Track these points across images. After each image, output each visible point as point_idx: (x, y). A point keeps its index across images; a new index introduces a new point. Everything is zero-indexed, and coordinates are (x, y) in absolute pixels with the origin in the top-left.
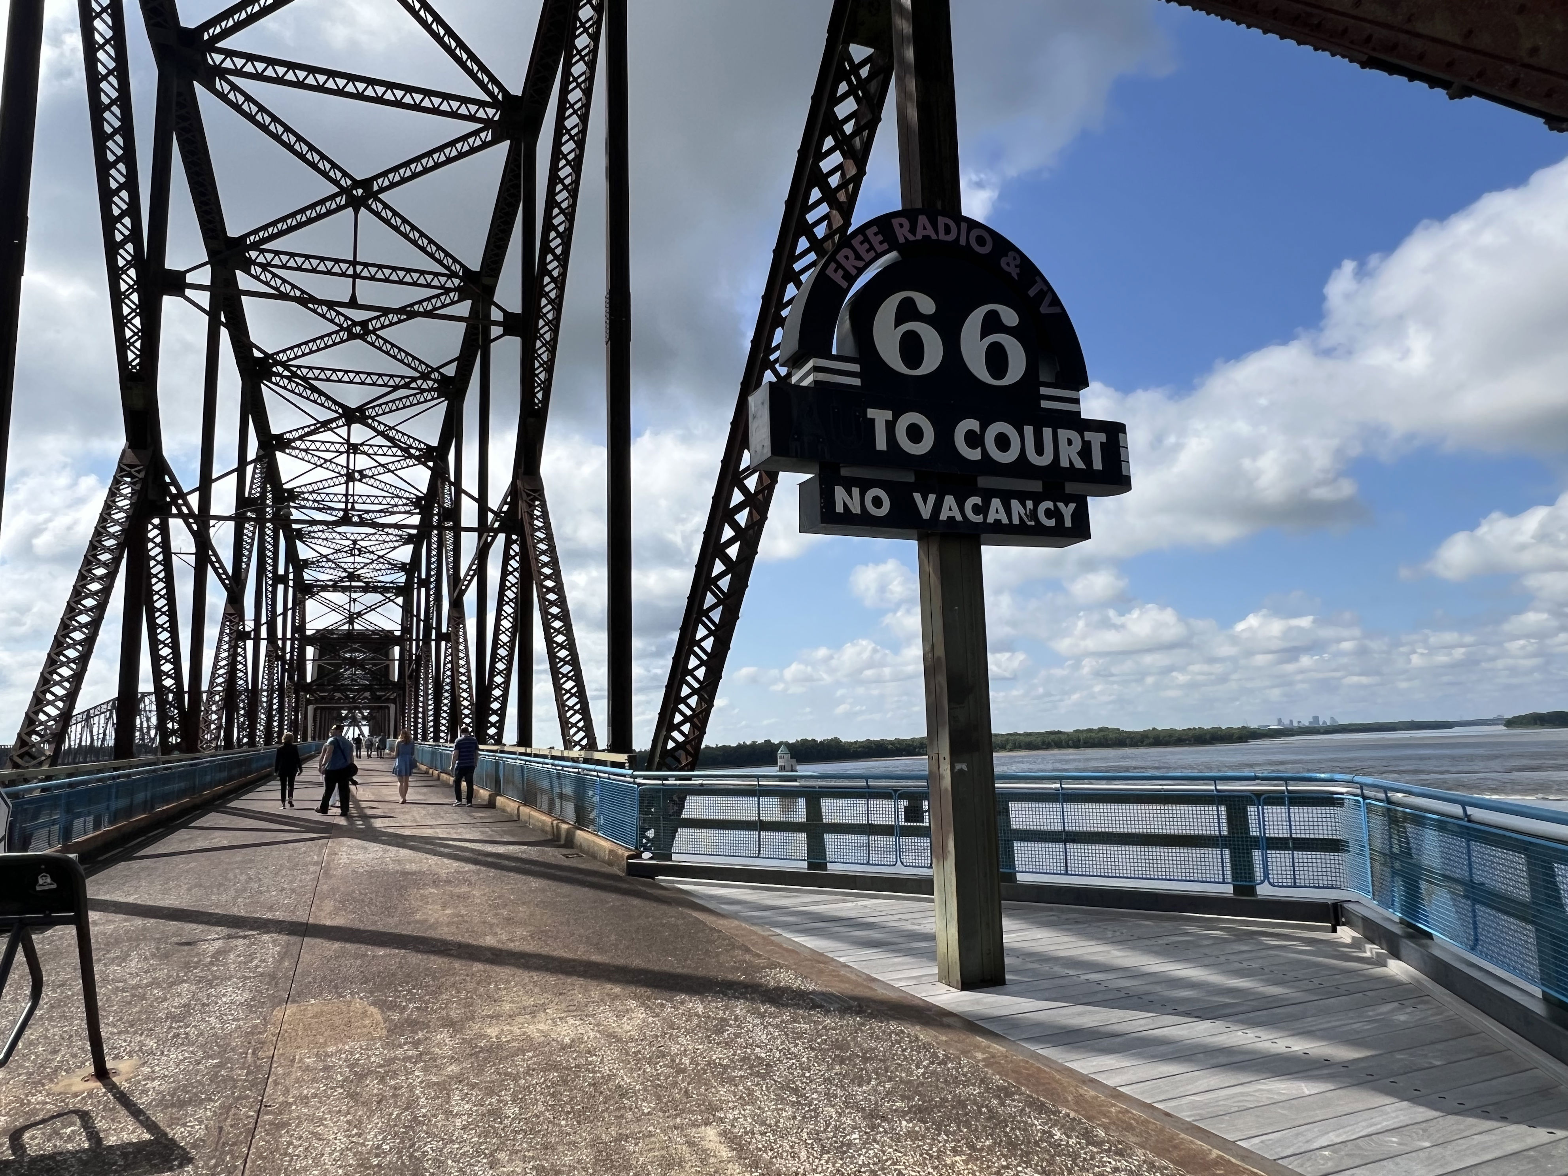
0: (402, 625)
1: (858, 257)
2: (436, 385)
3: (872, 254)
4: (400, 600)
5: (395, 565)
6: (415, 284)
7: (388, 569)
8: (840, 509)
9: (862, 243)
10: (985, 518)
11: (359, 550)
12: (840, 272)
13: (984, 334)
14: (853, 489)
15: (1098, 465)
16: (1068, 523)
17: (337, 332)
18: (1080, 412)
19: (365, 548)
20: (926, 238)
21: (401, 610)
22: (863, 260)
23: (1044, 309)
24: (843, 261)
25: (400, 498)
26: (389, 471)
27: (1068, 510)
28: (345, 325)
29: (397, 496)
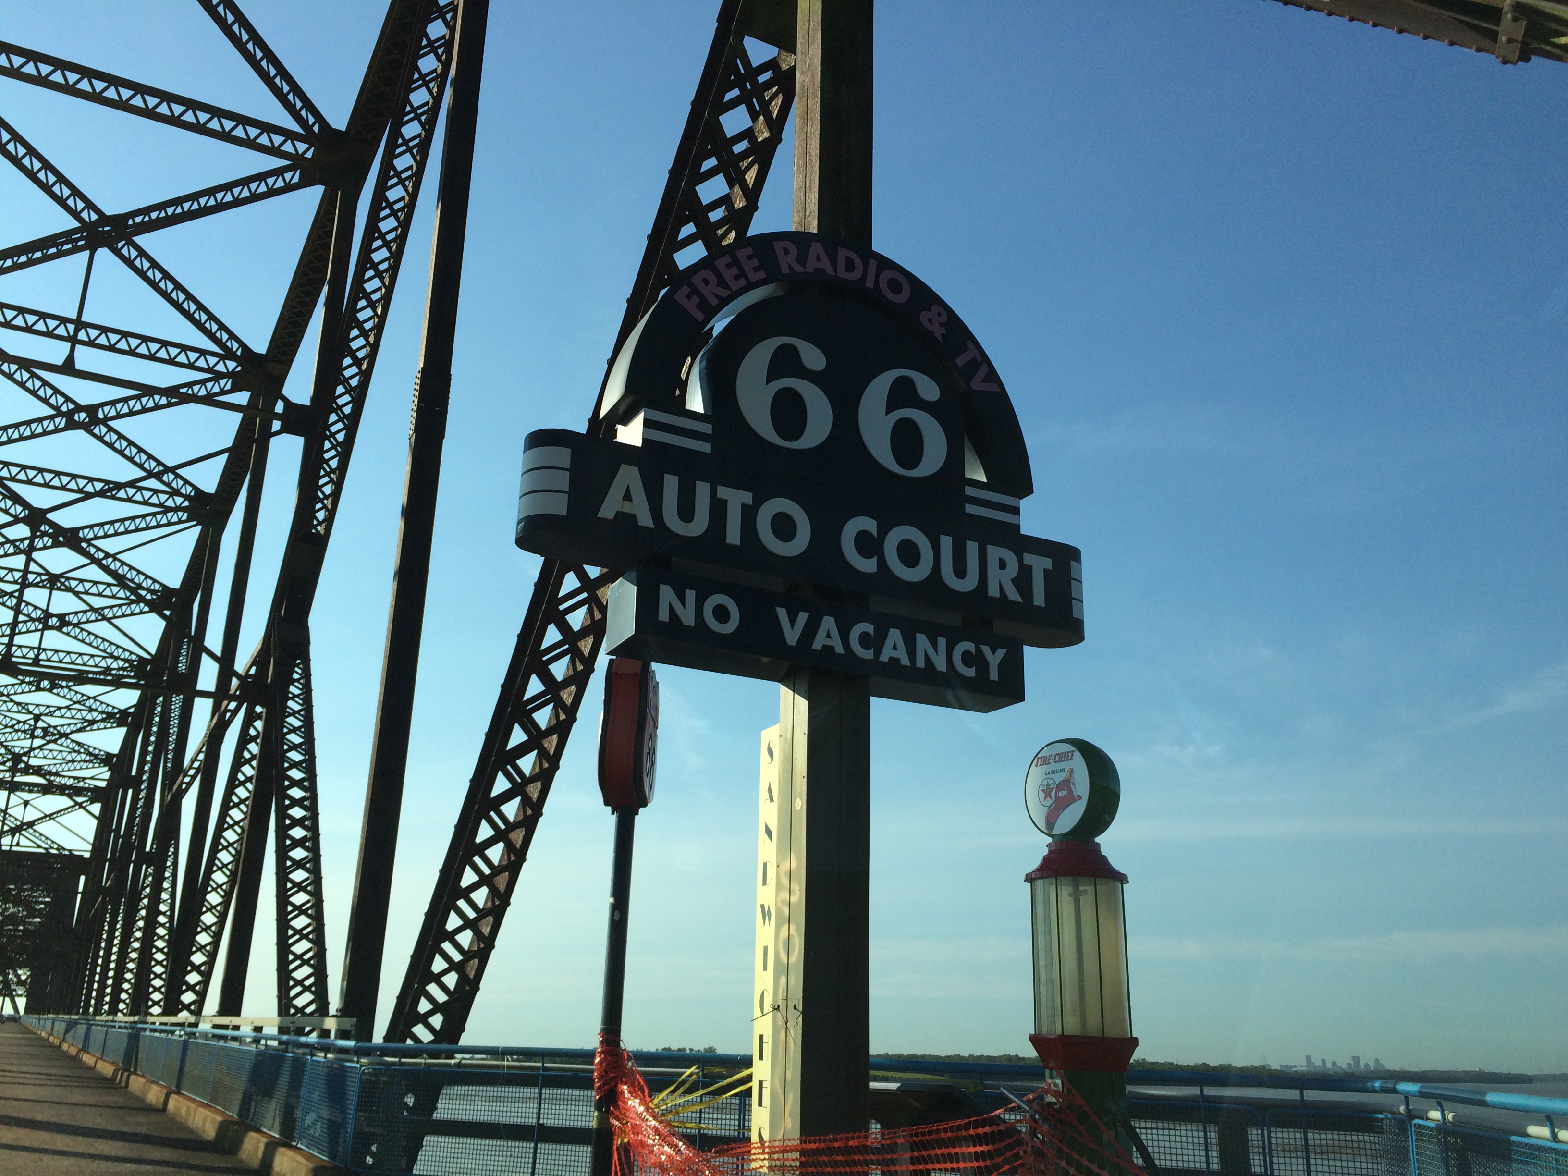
0: (93, 845)
1: (722, 283)
2: (186, 504)
3: (743, 282)
4: (96, 808)
5: (96, 756)
6: (171, 362)
7: (84, 761)
8: (664, 616)
9: (729, 266)
10: (878, 654)
11: (44, 729)
12: (696, 300)
13: (891, 407)
14: (688, 591)
15: (1039, 599)
16: (994, 675)
17: (51, 418)
18: (1019, 526)
19: (55, 727)
20: (820, 271)
21: (95, 822)
22: (727, 287)
23: (977, 384)
24: (700, 286)
25: (117, 658)
26: (104, 618)
27: (994, 658)
28: (64, 409)
29: (111, 656)
